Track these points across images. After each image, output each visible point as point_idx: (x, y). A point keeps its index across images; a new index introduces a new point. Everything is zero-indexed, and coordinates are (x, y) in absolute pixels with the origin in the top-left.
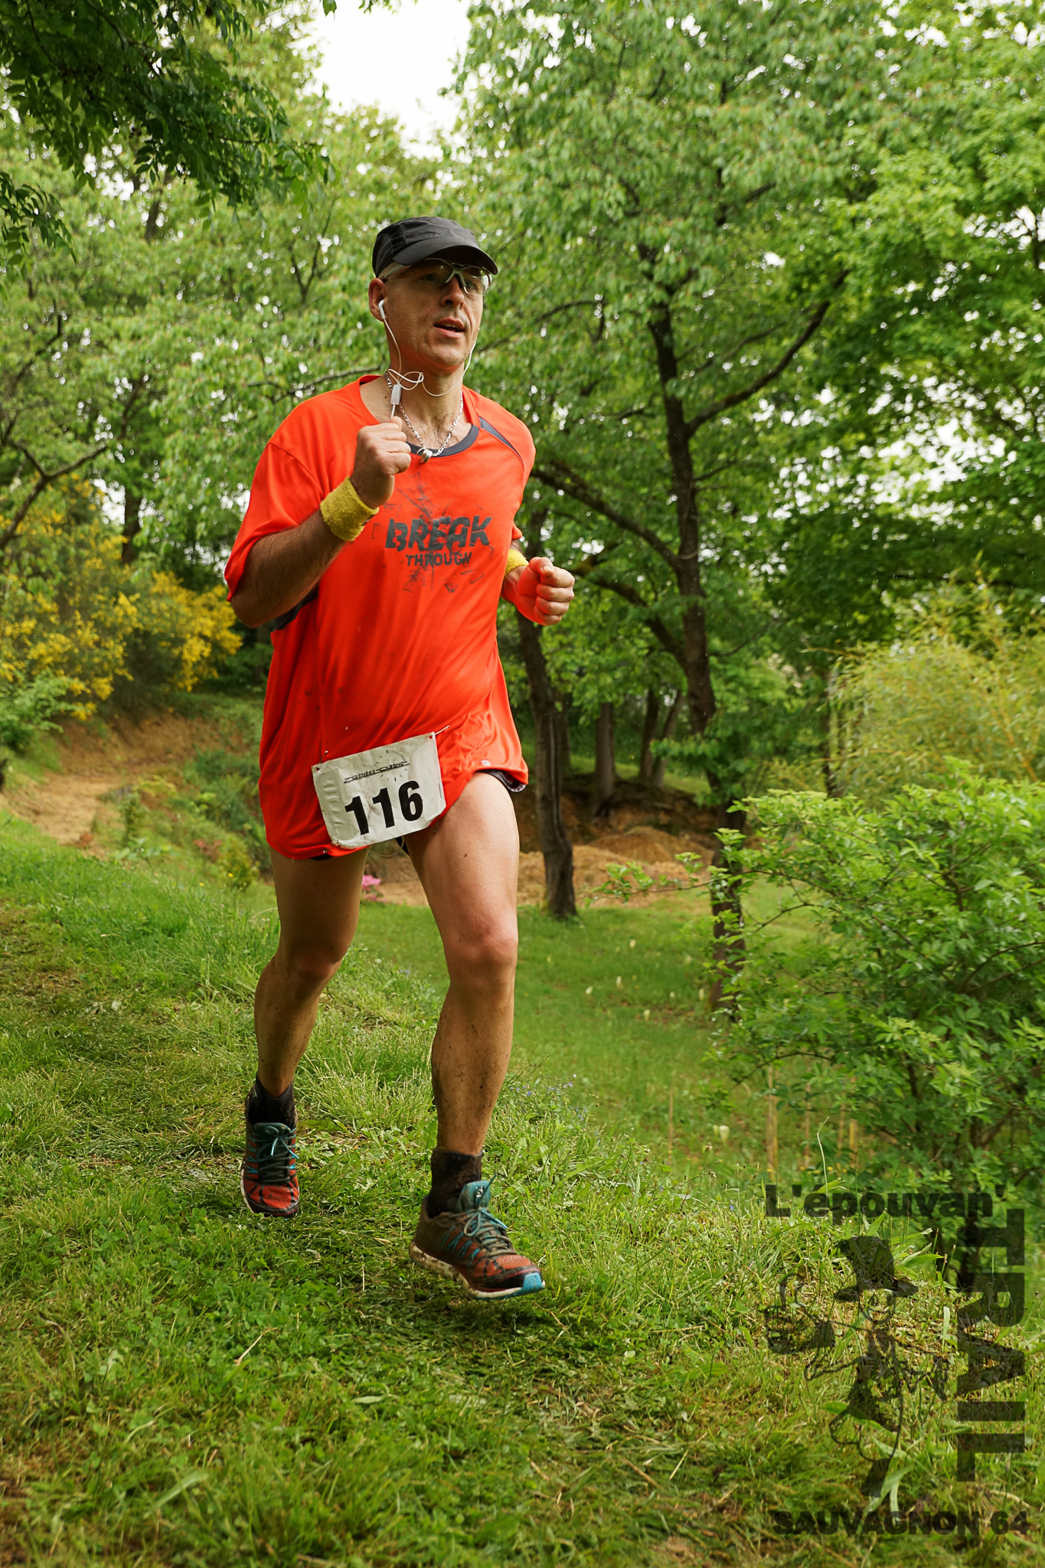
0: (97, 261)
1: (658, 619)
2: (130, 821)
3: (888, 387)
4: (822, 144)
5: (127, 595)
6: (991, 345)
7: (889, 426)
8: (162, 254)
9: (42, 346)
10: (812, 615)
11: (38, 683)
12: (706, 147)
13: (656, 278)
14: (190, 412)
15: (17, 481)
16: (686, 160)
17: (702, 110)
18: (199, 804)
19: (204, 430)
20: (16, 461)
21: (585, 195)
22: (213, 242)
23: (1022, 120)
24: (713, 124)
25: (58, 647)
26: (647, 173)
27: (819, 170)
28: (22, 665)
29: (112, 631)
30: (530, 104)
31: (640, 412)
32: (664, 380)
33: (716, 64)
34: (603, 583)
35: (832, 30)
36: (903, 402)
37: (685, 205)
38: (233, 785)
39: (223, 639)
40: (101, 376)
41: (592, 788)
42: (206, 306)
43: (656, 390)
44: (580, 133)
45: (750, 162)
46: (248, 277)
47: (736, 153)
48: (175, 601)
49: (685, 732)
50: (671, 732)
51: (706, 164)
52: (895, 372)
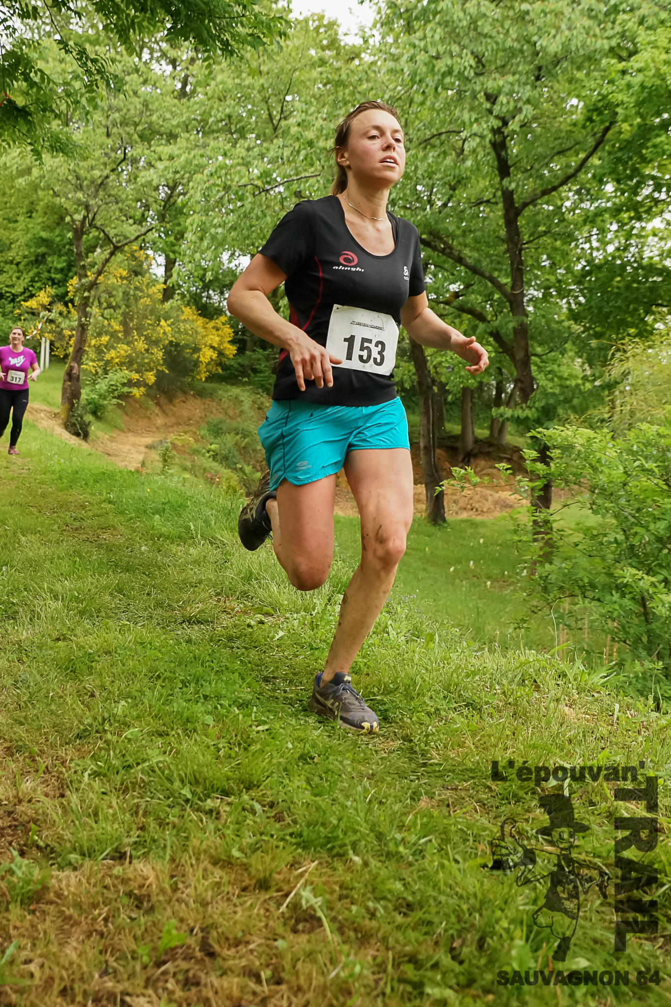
0: (148, 113)
1: (498, 332)
2: (165, 461)
3: (651, 182)
4: (602, 26)
5: (166, 321)
7: (650, 208)
8: (188, 107)
9: (115, 166)
10: (598, 329)
11: (110, 375)
12: (526, 30)
13: (494, 114)
14: (203, 203)
15: (98, 250)
16: (517, 40)
17: (525, 7)
18: (208, 451)
19: (210, 213)
20: (98, 238)
21: (449, 62)
22: (220, 100)
24: (532, 15)
25: (122, 352)
26: (489, 48)
27: (599, 42)
28: (101, 363)
29: (156, 343)
30: (416, 7)
31: (488, 201)
32: (502, 179)
34: (462, 309)
36: (660, 192)
37: (514, 67)
38: (230, 440)
39: (225, 349)
40: (150, 182)
41: (459, 444)
42: (214, 139)
43: (497, 186)
44: (446, 24)
45: (554, 37)
46: (240, 121)
47: (546, 32)
48: (195, 325)
49: (516, 404)
50: (508, 404)
51: (528, 42)
52: (654, 173)
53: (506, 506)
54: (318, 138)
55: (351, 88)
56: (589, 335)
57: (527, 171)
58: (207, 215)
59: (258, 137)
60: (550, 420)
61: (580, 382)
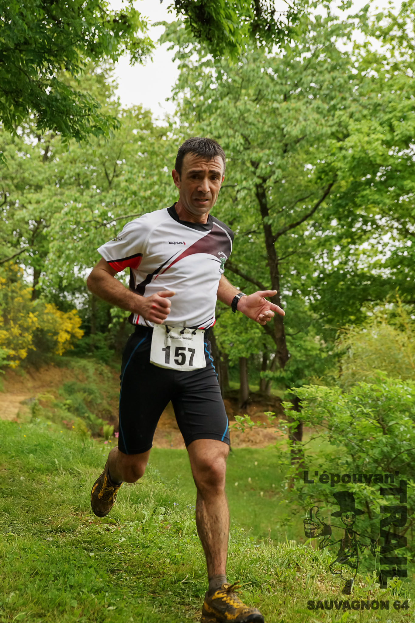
0: (22, 171)
2: (34, 413)
3: (361, 219)
4: (326, 118)
5: (33, 312)
6: (403, 200)
7: (361, 236)
8: (49, 168)
10: (330, 317)
12: (277, 120)
13: (257, 174)
14: (60, 233)
16: (271, 126)
17: (275, 105)
18: (65, 405)
19: (66, 240)
21: (227, 141)
22: (71, 163)
23: (410, 107)
24: (280, 111)
26: (253, 131)
27: (325, 129)
29: (27, 329)
30: (204, 104)
31: (254, 232)
32: (263, 217)
33: (281, 87)
35: (329, 72)
36: (367, 225)
37: (270, 144)
38: (80, 396)
39: (76, 333)
40: (23, 219)
41: (238, 396)
42: (68, 189)
43: (260, 222)
44: (224, 116)
45: (295, 125)
46: (86, 177)
47: (290, 122)
48: (55, 316)
49: (277, 368)
50: (271, 368)
51: (278, 128)
52: (363, 213)
53: (271, 438)
54: (139, 189)
55: (161, 156)
56: (324, 321)
57: (279, 212)
58: (64, 241)
59: (98, 188)
60: (300, 378)
61: (318, 352)
